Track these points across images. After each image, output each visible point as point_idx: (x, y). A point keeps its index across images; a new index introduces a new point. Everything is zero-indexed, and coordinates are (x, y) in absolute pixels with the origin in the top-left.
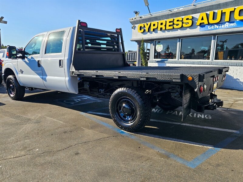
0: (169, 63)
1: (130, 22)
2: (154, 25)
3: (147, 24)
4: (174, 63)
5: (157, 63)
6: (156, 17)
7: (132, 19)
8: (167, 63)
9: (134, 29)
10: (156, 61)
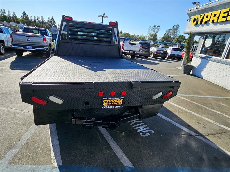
0: (212, 61)
1: (187, 14)
2: (207, 17)
3: (201, 16)
4: (217, 62)
5: (201, 59)
6: (212, 7)
7: (190, 11)
8: (210, 61)
9: (190, 21)
10: (201, 56)
